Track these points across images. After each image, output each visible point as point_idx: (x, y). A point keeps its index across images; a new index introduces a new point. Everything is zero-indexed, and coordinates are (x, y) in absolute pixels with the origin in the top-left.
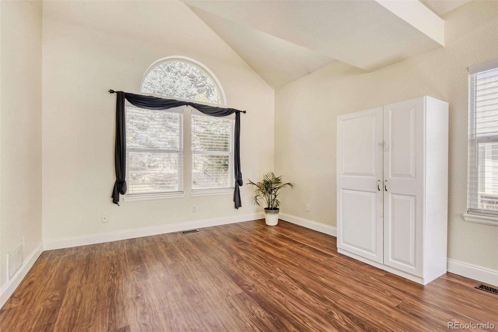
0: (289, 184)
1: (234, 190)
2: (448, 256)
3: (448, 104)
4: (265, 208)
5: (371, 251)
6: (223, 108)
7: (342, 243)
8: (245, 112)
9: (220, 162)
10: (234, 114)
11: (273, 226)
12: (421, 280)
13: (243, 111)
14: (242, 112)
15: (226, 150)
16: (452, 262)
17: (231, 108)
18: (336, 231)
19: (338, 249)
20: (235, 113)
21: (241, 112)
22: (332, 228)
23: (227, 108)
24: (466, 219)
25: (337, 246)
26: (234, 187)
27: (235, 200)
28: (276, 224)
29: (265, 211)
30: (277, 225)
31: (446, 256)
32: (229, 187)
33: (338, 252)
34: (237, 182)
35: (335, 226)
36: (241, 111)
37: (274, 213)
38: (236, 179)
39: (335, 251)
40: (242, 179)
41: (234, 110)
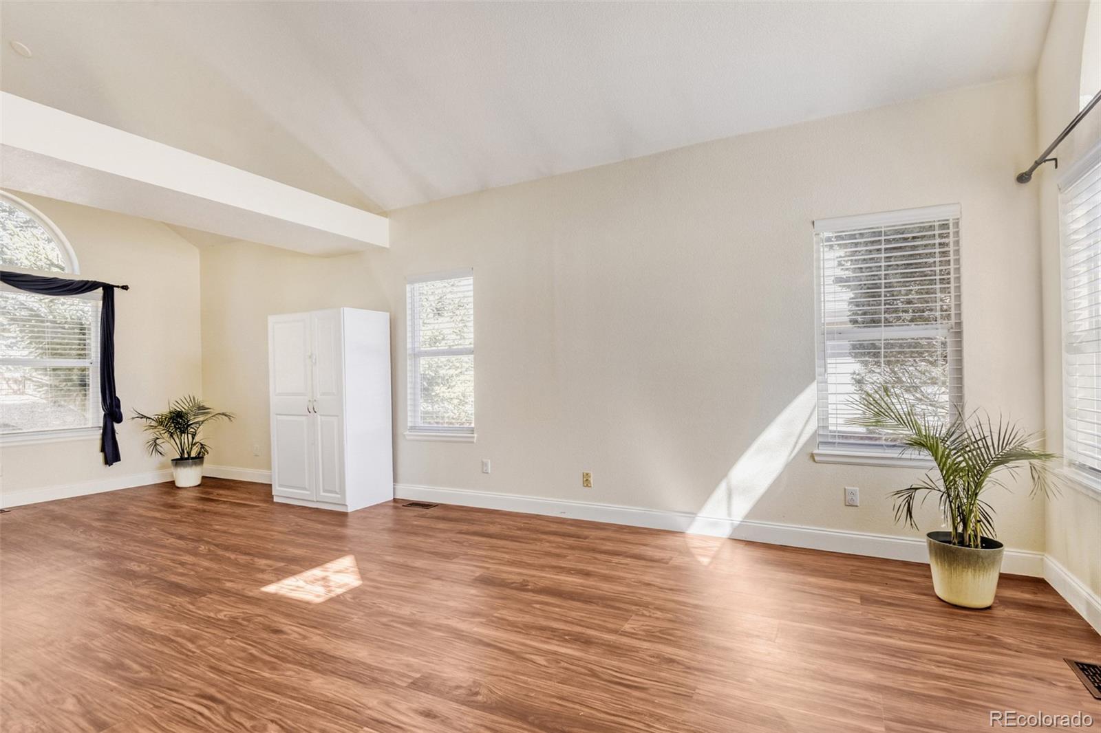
0: (223, 414)
1: (101, 431)
2: (395, 480)
3: (388, 314)
4: (173, 458)
5: (304, 489)
6: (69, 280)
7: (278, 488)
8: (125, 288)
9: (70, 380)
10: (100, 291)
11: (190, 487)
12: (345, 507)
13: (121, 285)
14: (118, 287)
15: (81, 356)
16: (400, 487)
17: (90, 280)
18: (270, 477)
19: (275, 497)
20: (101, 288)
21: (115, 289)
22: (264, 472)
23: (81, 279)
24: (407, 437)
25: (273, 494)
26: (102, 425)
27: (103, 450)
28: (198, 482)
29: (172, 463)
30: (199, 486)
31: (392, 480)
32: (90, 425)
33: (275, 500)
34: (107, 416)
35: (270, 468)
36: (117, 285)
37: (192, 466)
38: (104, 411)
39: (272, 502)
40: (122, 410)
41: (96, 285)
